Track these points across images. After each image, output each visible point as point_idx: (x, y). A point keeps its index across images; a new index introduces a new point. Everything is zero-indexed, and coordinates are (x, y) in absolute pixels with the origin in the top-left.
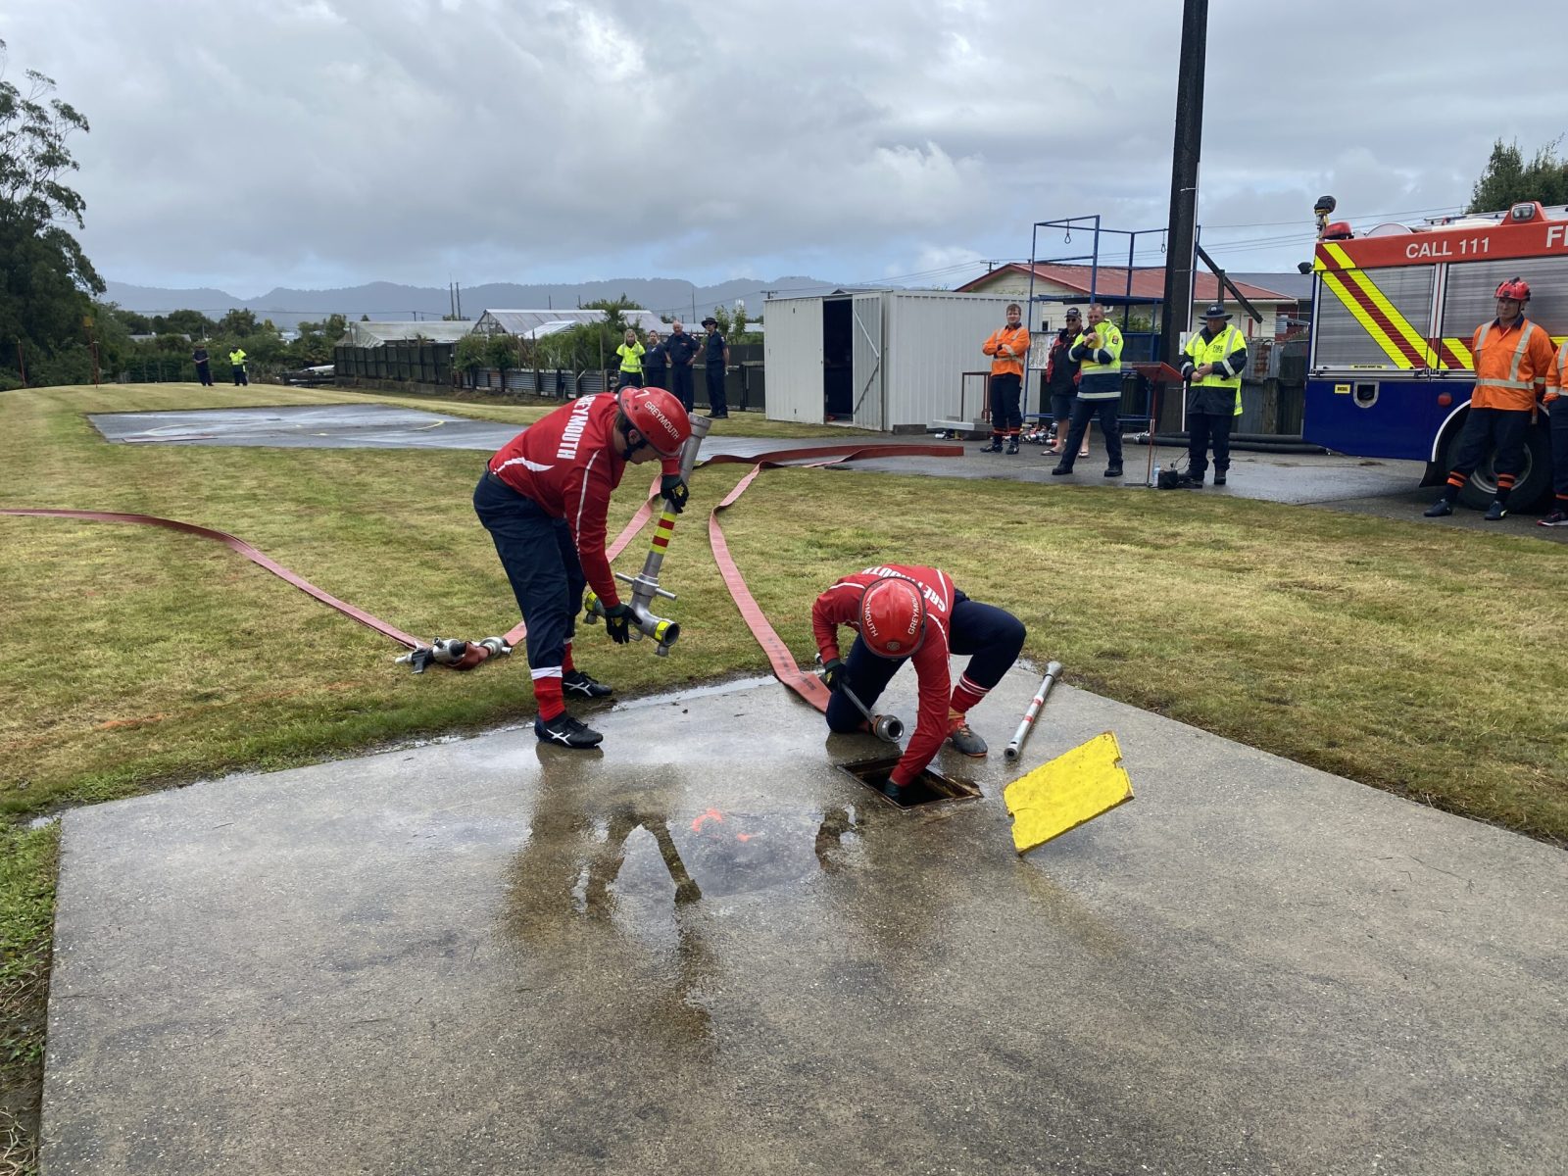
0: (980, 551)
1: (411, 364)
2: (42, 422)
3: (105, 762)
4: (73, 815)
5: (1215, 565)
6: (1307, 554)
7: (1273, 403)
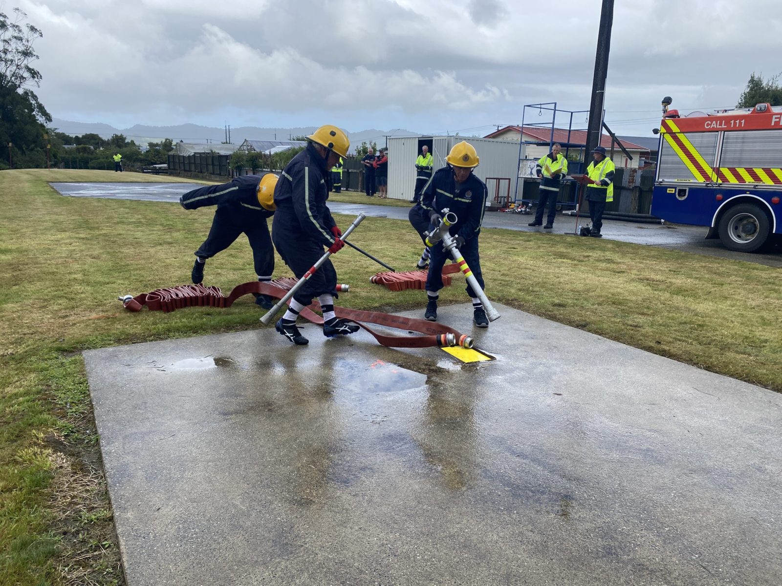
1: (207, 165)
5: (607, 270)
6: (651, 266)
7: (636, 198)
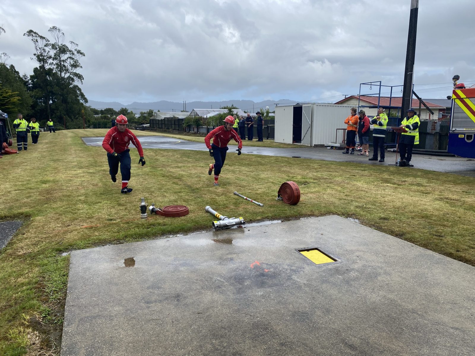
0: (342, 184)
1: (171, 124)
2: (69, 139)
3: (83, 237)
4: (74, 252)
5: (418, 191)
6: (449, 189)
7: (437, 140)
